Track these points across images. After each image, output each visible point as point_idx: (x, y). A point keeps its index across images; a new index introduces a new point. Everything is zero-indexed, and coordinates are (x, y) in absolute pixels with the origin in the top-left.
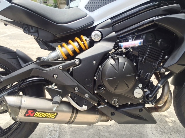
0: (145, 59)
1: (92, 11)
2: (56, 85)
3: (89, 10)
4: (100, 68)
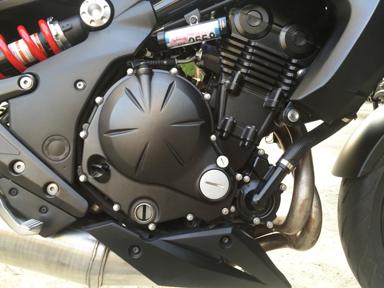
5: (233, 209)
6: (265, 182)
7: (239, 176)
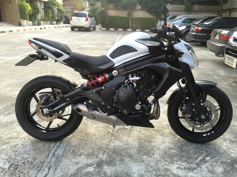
0: (144, 87)
1: (113, 58)
2: (91, 101)
3: (112, 58)
4: (116, 92)
5: (142, 111)
6: (148, 106)
7: (143, 105)
